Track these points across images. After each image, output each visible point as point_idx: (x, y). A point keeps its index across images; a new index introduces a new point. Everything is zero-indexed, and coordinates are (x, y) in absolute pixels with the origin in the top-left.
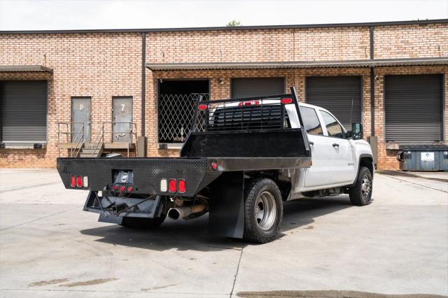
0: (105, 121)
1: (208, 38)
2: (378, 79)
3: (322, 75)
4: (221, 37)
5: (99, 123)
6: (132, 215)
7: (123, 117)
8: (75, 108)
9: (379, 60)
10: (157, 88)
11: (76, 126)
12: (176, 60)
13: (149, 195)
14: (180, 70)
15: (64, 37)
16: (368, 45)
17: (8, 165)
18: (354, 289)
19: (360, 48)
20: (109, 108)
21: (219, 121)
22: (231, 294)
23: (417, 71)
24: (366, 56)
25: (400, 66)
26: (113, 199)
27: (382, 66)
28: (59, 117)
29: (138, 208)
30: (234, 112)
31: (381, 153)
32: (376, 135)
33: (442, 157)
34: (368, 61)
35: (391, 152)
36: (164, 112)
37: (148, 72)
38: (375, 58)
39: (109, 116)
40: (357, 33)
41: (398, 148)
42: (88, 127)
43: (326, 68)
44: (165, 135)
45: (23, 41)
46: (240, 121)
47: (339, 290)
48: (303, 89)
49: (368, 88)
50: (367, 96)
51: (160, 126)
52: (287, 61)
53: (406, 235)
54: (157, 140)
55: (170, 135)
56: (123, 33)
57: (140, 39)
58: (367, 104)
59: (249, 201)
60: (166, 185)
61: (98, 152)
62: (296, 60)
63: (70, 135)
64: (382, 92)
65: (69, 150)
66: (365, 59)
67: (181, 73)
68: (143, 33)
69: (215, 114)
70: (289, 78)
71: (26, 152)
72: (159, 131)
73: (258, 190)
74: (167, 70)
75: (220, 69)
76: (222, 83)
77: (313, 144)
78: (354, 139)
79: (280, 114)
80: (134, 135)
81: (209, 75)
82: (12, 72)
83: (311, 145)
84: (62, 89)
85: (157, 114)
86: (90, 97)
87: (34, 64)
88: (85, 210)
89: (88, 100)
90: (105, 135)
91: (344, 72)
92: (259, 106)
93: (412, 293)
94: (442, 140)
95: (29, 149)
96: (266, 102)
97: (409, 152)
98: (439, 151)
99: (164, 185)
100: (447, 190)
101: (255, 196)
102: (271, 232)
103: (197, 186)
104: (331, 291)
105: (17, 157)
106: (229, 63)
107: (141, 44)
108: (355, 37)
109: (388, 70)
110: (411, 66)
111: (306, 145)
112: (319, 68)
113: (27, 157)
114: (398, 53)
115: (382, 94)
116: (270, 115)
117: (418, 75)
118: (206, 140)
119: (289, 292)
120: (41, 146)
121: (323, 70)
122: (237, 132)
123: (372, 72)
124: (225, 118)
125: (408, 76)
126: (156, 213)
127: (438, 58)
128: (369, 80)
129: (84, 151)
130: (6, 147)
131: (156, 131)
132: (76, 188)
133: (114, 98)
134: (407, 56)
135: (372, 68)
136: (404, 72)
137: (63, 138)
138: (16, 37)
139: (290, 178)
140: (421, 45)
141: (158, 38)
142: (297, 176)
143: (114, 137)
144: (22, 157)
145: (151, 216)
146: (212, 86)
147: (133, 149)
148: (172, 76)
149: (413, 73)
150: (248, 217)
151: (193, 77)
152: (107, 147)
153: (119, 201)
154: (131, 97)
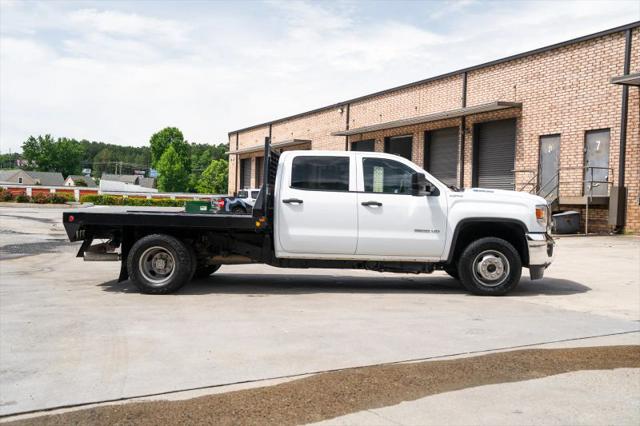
0: (574, 166)
7: (598, 158)
8: (543, 151)
15: (535, 59)
20: (581, 148)
28: (526, 162)
37: (633, 90)
39: (581, 159)
42: (556, 175)
56: (601, 37)
57: (623, 41)
68: (629, 30)
77: (300, 201)
80: (610, 185)
84: (531, 127)
86: (559, 135)
89: (557, 138)
90: (574, 185)
133: (587, 132)
143: (586, 189)
154: (608, 129)
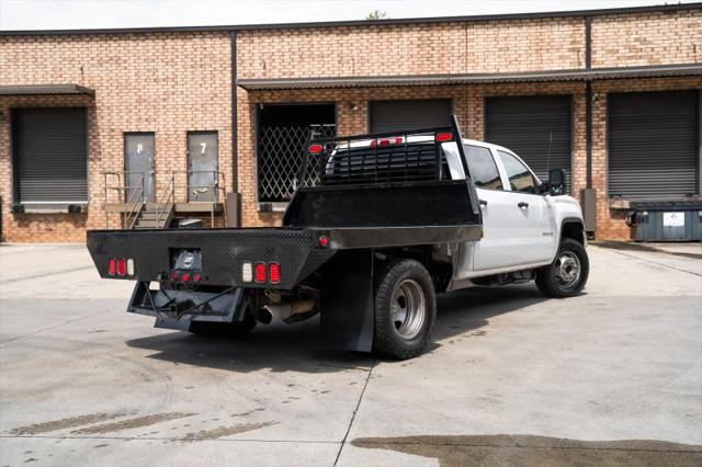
0: (175, 169)
1: (333, 39)
2: (597, 99)
3: (511, 94)
4: (353, 37)
5: (166, 172)
6: (200, 318)
7: (204, 162)
8: (130, 150)
9: (599, 69)
10: (254, 118)
11: (132, 177)
12: (284, 74)
13: (226, 288)
14: (290, 89)
15: (111, 39)
16: (582, 46)
17: (30, 238)
18: (535, 433)
19: (570, 50)
20: (182, 150)
21: (342, 170)
22: (343, 442)
23: (660, 85)
24: (580, 64)
25: (633, 78)
26: (172, 294)
27: (604, 79)
28: (106, 163)
29: (209, 308)
30: (364, 156)
31: (602, 214)
32: (593, 187)
33: (696, 220)
34: (583, 70)
35: (617, 213)
36: (266, 155)
37: (241, 93)
38: (593, 67)
39: (183, 161)
40: (566, 28)
41: (628, 207)
42: (151, 179)
43: (517, 82)
44: (269, 190)
45: (48, 46)
46: (373, 170)
47: (511, 434)
48: (481, 116)
49: (583, 113)
50: (580, 126)
51: (260, 177)
52: (456, 72)
53: (628, 344)
54: (256, 198)
55: (276, 190)
56: (201, 33)
57: (227, 43)
58: (580, 140)
59: (382, 295)
60: (250, 272)
61: (166, 217)
62: (469, 72)
63: (123, 192)
64: (603, 119)
65: (122, 214)
66: (577, 67)
67: (293, 94)
68: (232, 32)
69: (335, 158)
70: (459, 99)
71: (56, 218)
72: (259, 184)
73: (396, 278)
74: (270, 90)
75: (352, 87)
76: (356, 108)
77: (485, 203)
78: (553, 194)
79: (433, 157)
80: (221, 191)
81: (336, 96)
82: (32, 95)
83: (482, 206)
84: (111, 120)
85: (255, 159)
86: (153, 133)
87: (64, 83)
88: (129, 310)
89: (150, 137)
90: (177, 191)
91: (544, 90)
92: (402, 146)
93: (624, 438)
94: (697, 193)
95: (61, 214)
96: (412, 139)
97: (645, 213)
98: (692, 210)
99: (247, 273)
100: (699, 272)
101: (391, 286)
102: (417, 341)
103: (298, 273)
104: (499, 436)
105: (43, 226)
106: (365, 77)
107: (228, 49)
108: (562, 33)
109: (613, 85)
110: (650, 77)
111: (474, 206)
112: (506, 82)
113: (59, 225)
114: (629, 58)
115: (604, 123)
116: (419, 160)
117: (661, 92)
118: (321, 199)
119: (433, 437)
120: (79, 208)
121: (511, 87)
122: (367, 186)
123: (589, 90)
124: (350, 165)
125: (645, 94)
126: (236, 315)
127: (693, 65)
128: (583, 102)
129: (145, 216)
130: (27, 211)
131: (255, 184)
132: (116, 277)
133: (189, 133)
134: (643, 63)
135: (589, 83)
136: (639, 87)
137: (113, 196)
138: (36, 40)
139: (450, 258)
140: (666, 44)
141: (256, 40)
142: (462, 253)
143: (191, 194)
144: (52, 226)
145: (229, 319)
146: (340, 113)
147: (219, 212)
148: (278, 99)
149: (653, 90)
150: (379, 319)
151: (309, 100)
152: (180, 209)
153: (181, 296)
154: (216, 132)
